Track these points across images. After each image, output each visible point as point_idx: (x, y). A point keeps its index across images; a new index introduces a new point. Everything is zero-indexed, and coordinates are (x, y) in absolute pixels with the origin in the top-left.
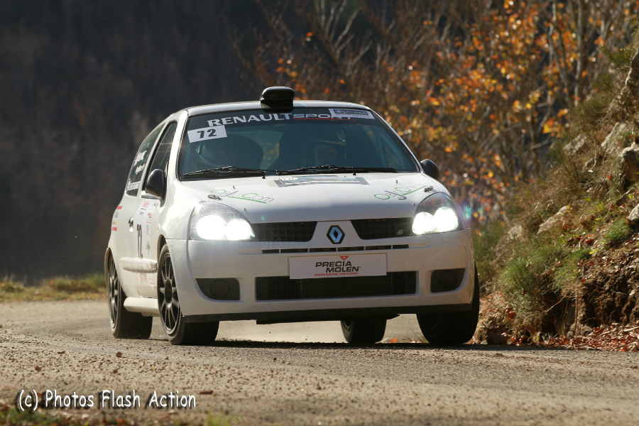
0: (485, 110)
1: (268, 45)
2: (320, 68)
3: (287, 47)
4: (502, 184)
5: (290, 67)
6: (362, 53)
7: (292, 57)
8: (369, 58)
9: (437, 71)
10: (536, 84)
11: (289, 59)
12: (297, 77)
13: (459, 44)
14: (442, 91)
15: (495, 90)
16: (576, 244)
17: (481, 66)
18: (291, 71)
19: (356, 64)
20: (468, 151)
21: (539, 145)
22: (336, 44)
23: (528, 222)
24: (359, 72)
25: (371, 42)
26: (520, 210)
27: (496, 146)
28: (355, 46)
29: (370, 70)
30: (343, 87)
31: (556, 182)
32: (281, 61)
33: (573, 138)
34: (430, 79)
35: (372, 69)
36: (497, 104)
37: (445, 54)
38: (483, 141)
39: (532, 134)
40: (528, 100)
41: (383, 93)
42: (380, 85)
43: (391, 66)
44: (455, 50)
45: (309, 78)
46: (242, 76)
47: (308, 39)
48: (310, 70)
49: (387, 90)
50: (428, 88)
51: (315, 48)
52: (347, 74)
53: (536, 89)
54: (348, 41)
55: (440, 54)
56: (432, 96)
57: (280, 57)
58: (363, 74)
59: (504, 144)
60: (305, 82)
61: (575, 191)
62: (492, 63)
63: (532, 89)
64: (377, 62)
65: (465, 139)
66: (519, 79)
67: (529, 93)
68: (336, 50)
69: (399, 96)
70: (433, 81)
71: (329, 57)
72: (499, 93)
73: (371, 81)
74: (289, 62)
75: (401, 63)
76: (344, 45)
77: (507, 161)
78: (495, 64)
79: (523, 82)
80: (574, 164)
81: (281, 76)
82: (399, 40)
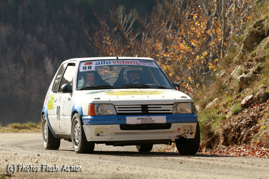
0: (185, 58)
1: (99, 32)
2: (120, 41)
3: (107, 33)
4: (192, 88)
5: (108, 41)
6: (136, 36)
7: (109, 37)
8: (139, 38)
9: (166, 43)
10: (206, 49)
11: (108, 37)
12: (111, 45)
13: (175, 32)
14: (168, 51)
15: (189, 51)
16: (220, 113)
17: (184, 41)
18: (109, 42)
19: (134, 40)
20: (178, 75)
21: (206, 73)
22: (127, 32)
23: (201, 104)
24: (135, 43)
25: (140, 31)
26: (198, 99)
27: (189, 73)
28: (134, 33)
29: (140, 42)
30: (129, 49)
31: (213, 88)
32: (104, 38)
33: (220, 71)
34: (163, 46)
35: (141, 42)
36: (190, 57)
37: (169, 36)
38: (184, 71)
39: (204, 69)
40: (202, 55)
41: (145, 52)
42: (144, 49)
43: (148, 41)
44: (174, 35)
45: (116, 45)
46: (89, 44)
47: (116, 30)
48: (116, 42)
49: (146, 50)
50: (163, 50)
51: (118, 33)
52: (131, 44)
53: (205, 51)
54: (131, 31)
55: (167, 36)
56: (164, 53)
57: (104, 37)
58: (137, 44)
59: (192, 72)
60: (114, 47)
61: (220, 92)
62: (188, 40)
63: (204, 51)
64: (143, 39)
65: (177, 70)
66: (199, 46)
67: (202, 52)
68: (126, 34)
69: (151, 53)
70: (165, 47)
71: (123, 37)
72: (191, 53)
73: (140, 47)
74: (108, 39)
75: (152, 40)
76: (130, 32)
77: (194, 79)
78: (189, 41)
79: (200, 48)
80: (220, 81)
81: (105, 44)
82: (152, 31)
